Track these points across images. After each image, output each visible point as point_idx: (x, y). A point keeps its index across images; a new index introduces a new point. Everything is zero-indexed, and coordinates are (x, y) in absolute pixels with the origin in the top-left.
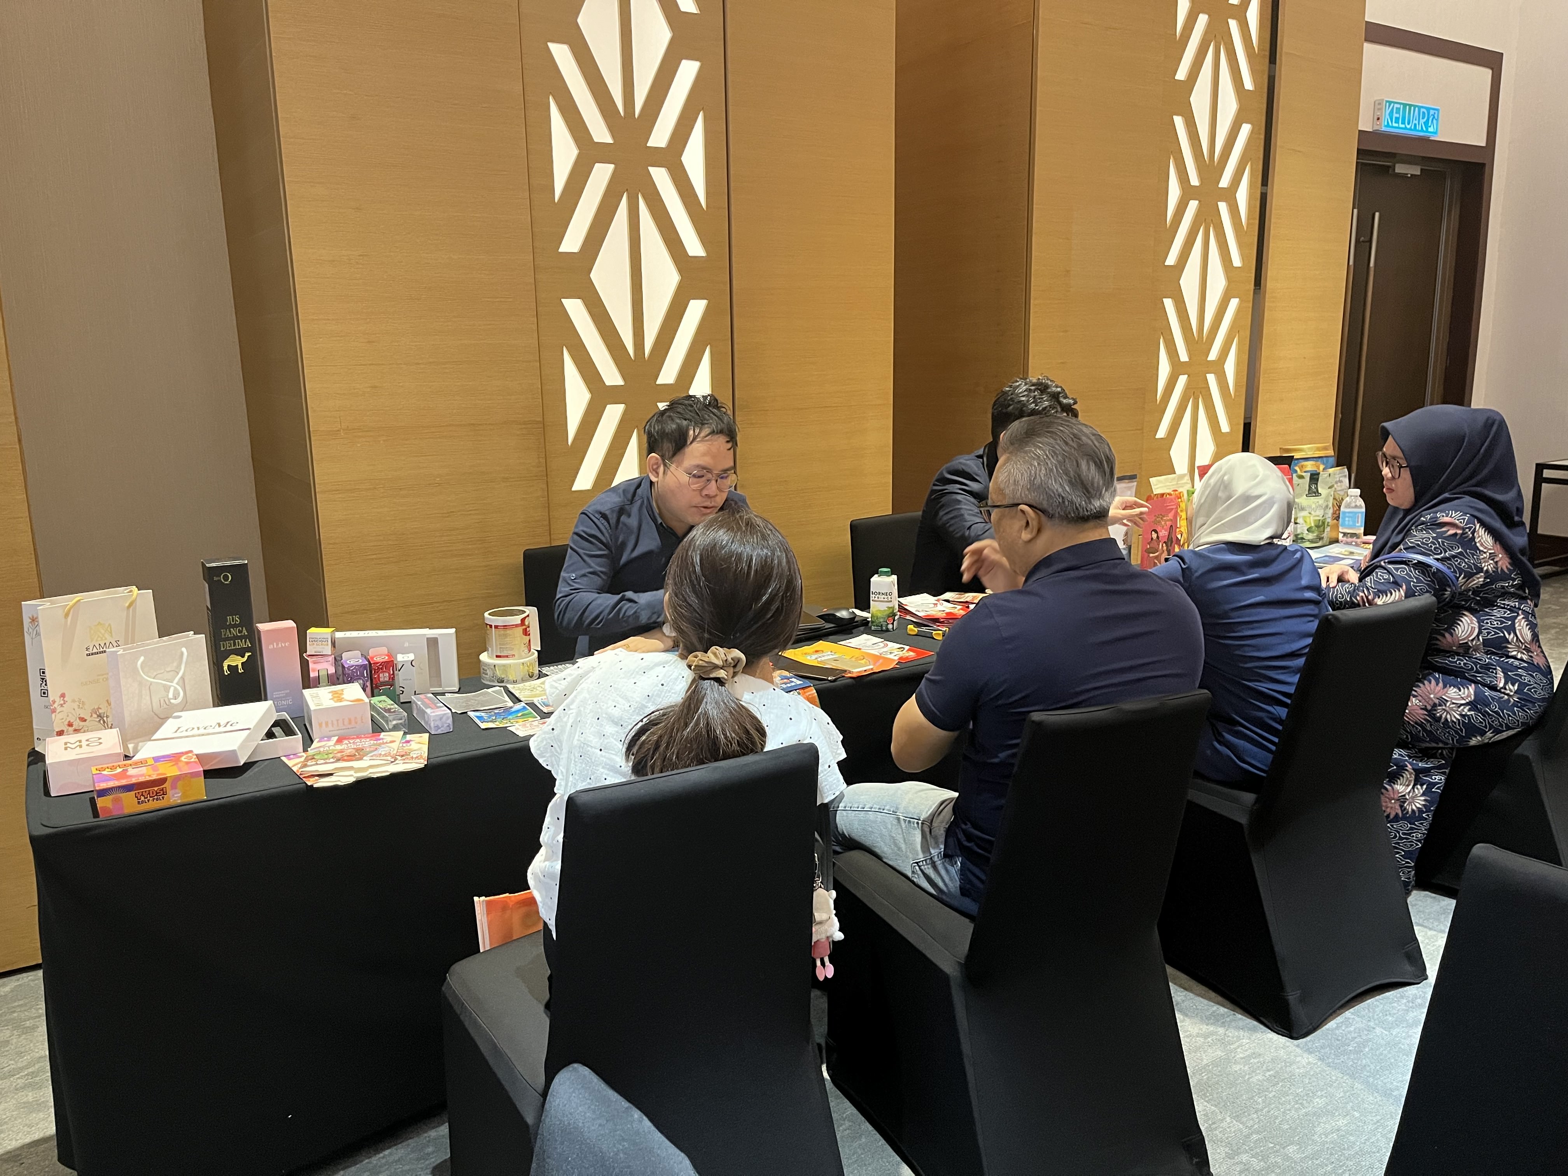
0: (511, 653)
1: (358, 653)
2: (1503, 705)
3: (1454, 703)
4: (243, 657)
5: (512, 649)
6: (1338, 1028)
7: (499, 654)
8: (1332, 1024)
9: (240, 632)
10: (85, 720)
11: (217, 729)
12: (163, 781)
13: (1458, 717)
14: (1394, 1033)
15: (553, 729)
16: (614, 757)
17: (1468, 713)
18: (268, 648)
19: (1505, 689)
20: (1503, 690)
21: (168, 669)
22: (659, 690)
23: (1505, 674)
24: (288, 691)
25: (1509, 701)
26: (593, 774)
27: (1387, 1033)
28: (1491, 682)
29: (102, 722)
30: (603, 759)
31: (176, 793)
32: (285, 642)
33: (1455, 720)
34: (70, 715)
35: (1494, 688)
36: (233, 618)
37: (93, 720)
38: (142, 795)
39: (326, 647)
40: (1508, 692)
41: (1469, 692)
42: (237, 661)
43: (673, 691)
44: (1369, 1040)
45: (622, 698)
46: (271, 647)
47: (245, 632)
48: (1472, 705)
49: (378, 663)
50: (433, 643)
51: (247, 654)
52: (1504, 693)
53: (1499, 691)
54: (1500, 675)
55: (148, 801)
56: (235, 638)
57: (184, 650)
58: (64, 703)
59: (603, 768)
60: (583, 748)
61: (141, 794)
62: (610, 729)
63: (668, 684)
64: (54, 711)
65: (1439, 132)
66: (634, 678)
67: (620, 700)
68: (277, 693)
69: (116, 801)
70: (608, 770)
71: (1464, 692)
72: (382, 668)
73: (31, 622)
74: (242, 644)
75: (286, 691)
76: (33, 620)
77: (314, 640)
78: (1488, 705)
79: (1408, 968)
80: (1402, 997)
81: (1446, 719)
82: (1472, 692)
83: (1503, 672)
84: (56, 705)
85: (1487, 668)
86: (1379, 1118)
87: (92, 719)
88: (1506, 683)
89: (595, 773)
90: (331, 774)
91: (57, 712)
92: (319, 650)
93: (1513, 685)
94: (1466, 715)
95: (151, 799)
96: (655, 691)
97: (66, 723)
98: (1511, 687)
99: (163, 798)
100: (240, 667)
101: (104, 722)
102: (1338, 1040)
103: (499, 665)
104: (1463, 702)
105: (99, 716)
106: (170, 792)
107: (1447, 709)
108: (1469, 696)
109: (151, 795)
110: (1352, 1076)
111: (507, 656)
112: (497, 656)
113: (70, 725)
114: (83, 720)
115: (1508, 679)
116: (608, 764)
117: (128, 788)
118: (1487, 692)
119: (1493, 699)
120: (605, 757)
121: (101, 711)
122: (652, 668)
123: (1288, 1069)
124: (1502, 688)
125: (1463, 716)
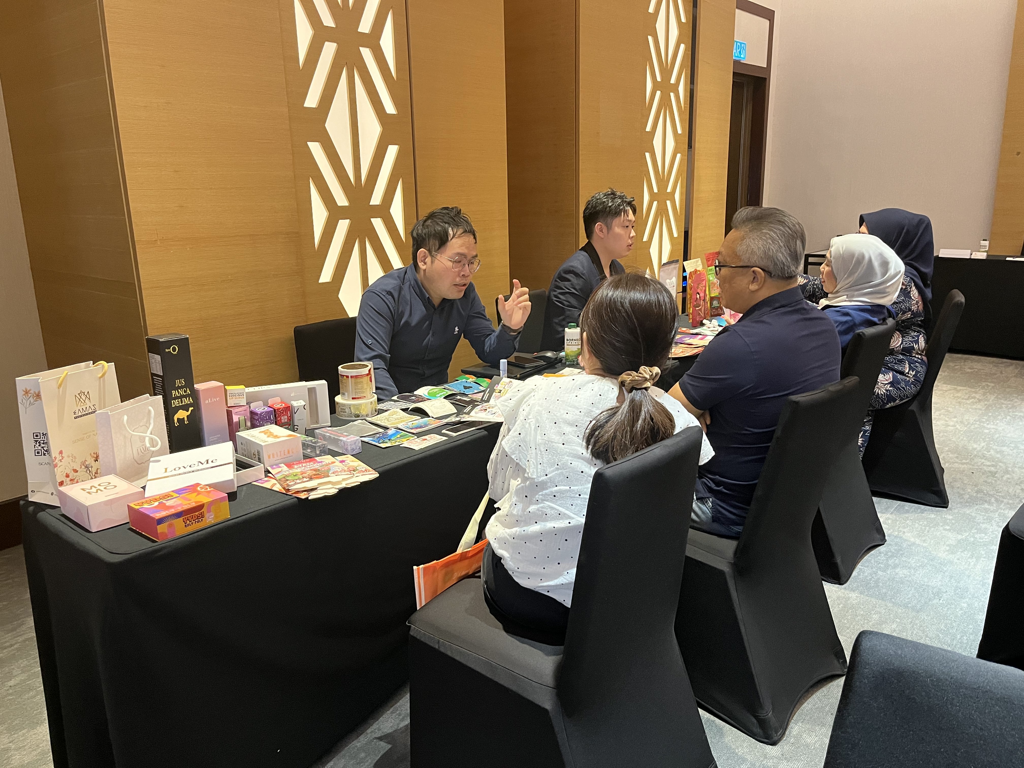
0: (362, 395)
1: (261, 403)
2: (907, 383)
3: (882, 383)
4: (188, 411)
5: (363, 392)
6: (859, 575)
7: (354, 397)
8: (854, 573)
9: (185, 392)
10: (77, 471)
11: (201, 466)
12: (201, 507)
13: (885, 391)
14: (889, 573)
15: (520, 434)
16: (576, 448)
17: (890, 389)
18: (205, 403)
19: (909, 374)
20: (907, 374)
21: (141, 424)
22: (599, 399)
23: (910, 365)
24: (220, 435)
25: (909, 381)
26: (560, 462)
27: (885, 573)
28: (902, 369)
29: (88, 472)
30: (567, 450)
31: (210, 516)
32: (216, 398)
33: (882, 393)
34: (67, 468)
35: (902, 373)
36: (180, 381)
37: (82, 472)
38: (188, 520)
39: (242, 399)
40: (909, 375)
41: (890, 376)
42: (182, 414)
43: (609, 399)
44: (879, 579)
45: (570, 407)
46: (207, 402)
47: (188, 391)
48: (892, 384)
49: (280, 409)
50: (311, 391)
51: (191, 409)
52: (907, 376)
53: (905, 375)
54: (907, 366)
55: (192, 524)
56: (181, 397)
57: (150, 408)
58: (63, 459)
59: (568, 456)
60: (547, 444)
61: (187, 518)
62: (568, 429)
63: (604, 394)
64: (56, 466)
65: (746, 58)
66: (574, 393)
67: (569, 408)
68: (212, 437)
69: (170, 526)
70: (572, 457)
71: (887, 377)
72: (283, 413)
73: (24, 395)
74: (186, 401)
75: (218, 436)
76: (27, 393)
77: (233, 395)
78: (899, 383)
79: (878, 536)
80: (880, 553)
81: (878, 393)
82: (891, 377)
83: (909, 364)
84: (57, 461)
85: (901, 361)
86: (910, 620)
87: (81, 470)
88: (909, 370)
89: (561, 460)
90: (316, 489)
91: (58, 466)
92: (238, 402)
93: (913, 372)
94: (888, 390)
95: (194, 522)
96: (596, 400)
97: (65, 475)
98: (912, 373)
99: (202, 520)
100: (186, 419)
101: (90, 472)
102: (864, 581)
103: (354, 405)
104: (887, 382)
105: (86, 467)
106: (206, 515)
107: (879, 387)
108: (890, 378)
109: (194, 519)
110: (882, 599)
111: (358, 398)
112: (353, 398)
113: (67, 476)
114: (76, 471)
115: (910, 368)
116: (572, 453)
117: (178, 515)
118: (899, 376)
119: (902, 380)
120: (566, 448)
121: (87, 463)
122: (584, 385)
123: (849, 602)
124: (907, 373)
125: (887, 390)
